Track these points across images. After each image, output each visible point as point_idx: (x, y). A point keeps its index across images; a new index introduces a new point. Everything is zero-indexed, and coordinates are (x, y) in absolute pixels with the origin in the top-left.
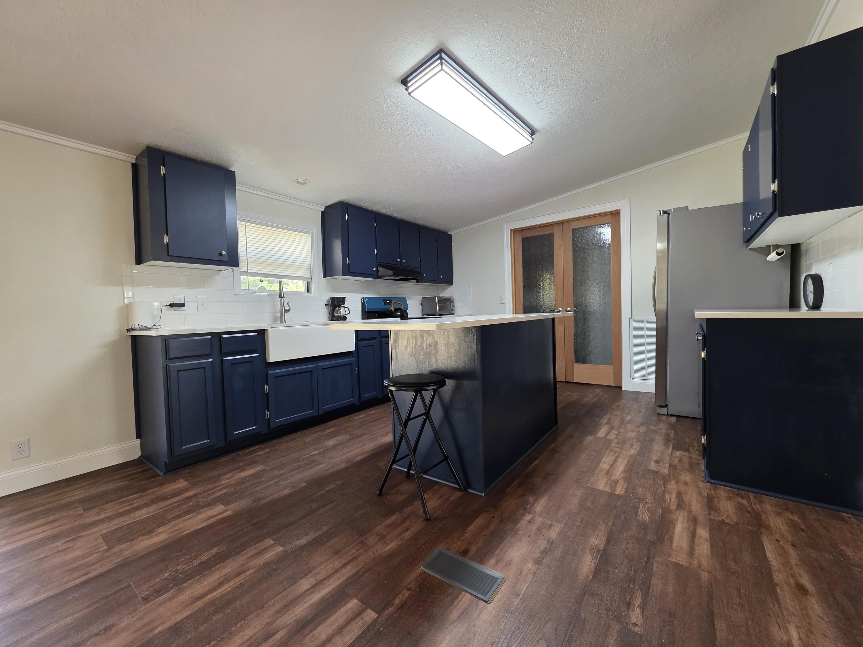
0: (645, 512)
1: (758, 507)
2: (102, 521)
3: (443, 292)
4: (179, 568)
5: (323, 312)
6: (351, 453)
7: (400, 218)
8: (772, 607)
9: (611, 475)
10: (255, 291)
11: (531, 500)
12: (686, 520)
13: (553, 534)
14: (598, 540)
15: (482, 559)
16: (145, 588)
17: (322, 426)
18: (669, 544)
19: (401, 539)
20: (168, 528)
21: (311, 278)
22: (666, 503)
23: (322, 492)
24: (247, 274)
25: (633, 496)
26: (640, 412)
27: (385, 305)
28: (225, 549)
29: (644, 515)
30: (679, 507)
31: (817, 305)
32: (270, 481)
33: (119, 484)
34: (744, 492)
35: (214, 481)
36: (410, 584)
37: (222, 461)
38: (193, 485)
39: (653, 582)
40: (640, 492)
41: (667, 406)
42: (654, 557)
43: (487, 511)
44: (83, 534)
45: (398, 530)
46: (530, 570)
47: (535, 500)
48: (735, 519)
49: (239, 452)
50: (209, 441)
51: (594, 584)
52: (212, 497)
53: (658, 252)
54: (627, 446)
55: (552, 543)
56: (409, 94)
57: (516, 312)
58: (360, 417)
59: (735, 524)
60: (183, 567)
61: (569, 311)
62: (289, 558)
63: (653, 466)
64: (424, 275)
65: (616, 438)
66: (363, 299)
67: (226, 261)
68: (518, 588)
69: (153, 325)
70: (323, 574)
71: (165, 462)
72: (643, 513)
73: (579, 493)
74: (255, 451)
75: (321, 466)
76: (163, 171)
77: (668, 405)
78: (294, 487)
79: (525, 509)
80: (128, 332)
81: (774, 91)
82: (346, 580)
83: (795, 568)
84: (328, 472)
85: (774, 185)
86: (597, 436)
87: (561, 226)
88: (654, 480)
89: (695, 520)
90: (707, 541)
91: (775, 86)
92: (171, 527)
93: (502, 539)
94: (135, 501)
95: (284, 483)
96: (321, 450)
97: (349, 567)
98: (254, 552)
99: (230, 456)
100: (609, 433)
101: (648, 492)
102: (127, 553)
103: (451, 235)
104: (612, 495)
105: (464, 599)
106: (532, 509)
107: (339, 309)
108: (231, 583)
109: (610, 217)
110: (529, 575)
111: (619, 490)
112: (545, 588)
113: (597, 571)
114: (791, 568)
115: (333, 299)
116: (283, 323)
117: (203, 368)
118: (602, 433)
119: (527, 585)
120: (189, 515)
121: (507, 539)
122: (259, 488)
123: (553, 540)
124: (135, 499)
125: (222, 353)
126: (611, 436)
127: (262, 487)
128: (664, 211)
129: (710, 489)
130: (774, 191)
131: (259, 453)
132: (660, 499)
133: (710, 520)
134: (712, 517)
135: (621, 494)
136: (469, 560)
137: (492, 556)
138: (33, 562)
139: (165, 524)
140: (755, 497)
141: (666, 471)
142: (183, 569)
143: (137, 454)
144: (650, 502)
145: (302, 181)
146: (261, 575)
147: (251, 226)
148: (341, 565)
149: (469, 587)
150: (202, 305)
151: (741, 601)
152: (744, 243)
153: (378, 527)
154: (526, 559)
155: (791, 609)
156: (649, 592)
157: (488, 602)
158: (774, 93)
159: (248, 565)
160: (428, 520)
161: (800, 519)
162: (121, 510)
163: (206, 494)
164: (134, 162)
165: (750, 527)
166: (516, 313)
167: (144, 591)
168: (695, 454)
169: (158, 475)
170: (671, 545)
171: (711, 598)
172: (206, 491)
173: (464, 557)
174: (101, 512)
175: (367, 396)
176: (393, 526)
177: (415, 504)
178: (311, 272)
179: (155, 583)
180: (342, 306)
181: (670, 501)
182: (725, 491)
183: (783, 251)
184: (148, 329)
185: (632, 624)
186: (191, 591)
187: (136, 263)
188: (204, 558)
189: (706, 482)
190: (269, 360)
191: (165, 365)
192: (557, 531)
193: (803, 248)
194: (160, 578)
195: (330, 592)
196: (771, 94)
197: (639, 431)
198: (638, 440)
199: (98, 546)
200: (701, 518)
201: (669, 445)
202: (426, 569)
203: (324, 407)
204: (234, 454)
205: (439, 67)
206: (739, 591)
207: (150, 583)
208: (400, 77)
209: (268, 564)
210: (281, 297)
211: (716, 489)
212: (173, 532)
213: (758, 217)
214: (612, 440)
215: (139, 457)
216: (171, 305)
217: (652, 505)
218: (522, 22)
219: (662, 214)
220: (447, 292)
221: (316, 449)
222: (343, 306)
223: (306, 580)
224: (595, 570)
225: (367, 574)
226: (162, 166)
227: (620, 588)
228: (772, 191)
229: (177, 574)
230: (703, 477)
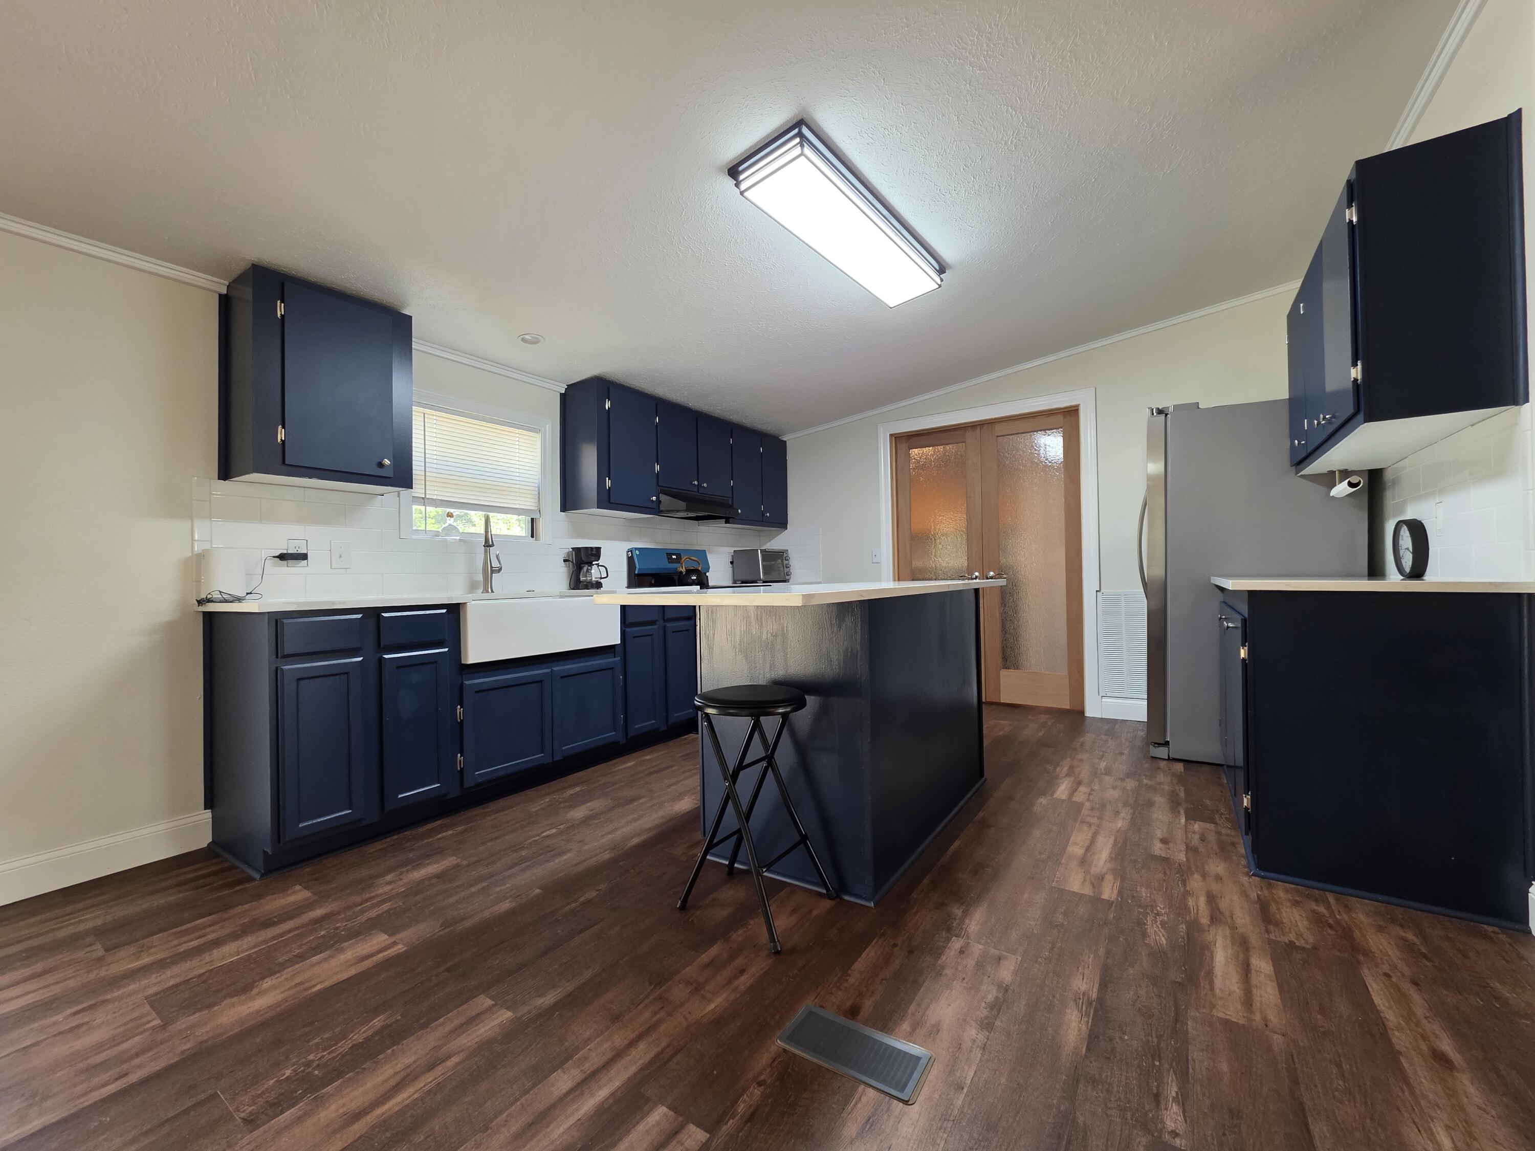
0: (1157, 930)
1: (1346, 917)
2: (145, 970)
3: (770, 541)
4: (311, 1057)
5: (560, 574)
6: (619, 833)
7: (699, 410)
8: (1400, 1094)
9: (1090, 866)
10: (437, 534)
11: (958, 912)
12: (1228, 941)
13: (1006, 972)
14: (1086, 983)
15: (886, 1023)
16: (246, 1098)
17: (558, 784)
18: (1207, 987)
19: (734, 990)
20: (280, 979)
21: (540, 511)
22: (1191, 913)
23: (574, 905)
24: (424, 501)
25: (1132, 901)
26: (1121, 754)
27: (669, 562)
28: (400, 1017)
29: (1158, 936)
30: (1214, 920)
31: (1418, 572)
32: (471, 886)
33: (172, 898)
34: (1317, 892)
35: (363, 889)
36: (760, 1073)
37: (374, 850)
38: (322, 898)
39: (1192, 1055)
40: (1144, 895)
41: (1167, 744)
42: (1186, 1009)
43: (882, 935)
44: (109, 997)
45: (726, 973)
46: (974, 1041)
47: (966, 913)
48: (1311, 939)
49: (406, 833)
50: (350, 811)
51: (1091, 1062)
52: (362, 918)
53: (1150, 478)
54: (1108, 814)
55: (1006, 990)
56: (742, 193)
57: (899, 578)
58: (626, 765)
59: (1312, 948)
60: (319, 1056)
61: (991, 578)
62: (526, 1031)
63: (1158, 848)
64: (739, 511)
65: (1088, 800)
66: (631, 551)
67: (390, 478)
68: (958, 1075)
69: (247, 594)
70: (595, 1060)
71: (265, 852)
72: (1155, 932)
73: (1040, 898)
74: (437, 831)
75: (565, 857)
76: (280, 310)
77: (1168, 742)
78: (518, 896)
79: (949, 929)
80: (199, 606)
81: (1352, 217)
82: (641, 1069)
83: (1424, 1021)
84: (580, 869)
85: (1355, 369)
86: (1054, 797)
87: (978, 430)
88: (1165, 873)
89: (1245, 943)
90: (1270, 980)
91: (1354, 209)
92: (286, 979)
93: (917, 985)
94: (209, 930)
95: (498, 889)
96: (562, 827)
97: (642, 1046)
98: (457, 1022)
99: (388, 840)
100: (1074, 791)
101: (1158, 894)
102: (204, 1032)
103: (786, 442)
104: (1096, 900)
105: (864, 1099)
106: (962, 929)
107: (589, 568)
108: (420, 1084)
109: (1060, 417)
110: (974, 1050)
111: (1109, 892)
112: (1006, 1073)
113: (1093, 1038)
114: (1418, 1024)
115: (577, 550)
116: (487, 592)
117: (344, 673)
118: (1062, 790)
119: (974, 1068)
120: (322, 955)
121: (925, 984)
122: (452, 900)
123: (1007, 985)
124: (210, 926)
125: (382, 645)
126: (1079, 797)
127: (457, 897)
128: (1158, 408)
129: (1262, 888)
130: (1356, 380)
131: (444, 834)
132: (1180, 908)
133: (1270, 941)
134: (1272, 937)
135: (1112, 899)
136: (862, 1025)
137: (903, 1016)
138: (8, 1055)
139: (275, 973)
140: (1337, 900)
141: (1182, 857)
142: (320, 1059)
143: (204, 839)
144: (1163, 912)
145: (530, 338)
146: (476, 1067)
147: (434, 415)
148: (626, 1042)
149: (871, 1076)
150: (340, 556)
151: (1346, 1084)
152: (1291, 466)
153: (687, 969)
154: (965, 1020)
155: (1431, 1096)
156: (1188, 1072)
157: (909, 1103)
158: (1352, 221)
159: (448, 1046)
160: (777, 953)
161: (1417, 937)
162: (182, 949)
163: (349, 914)
164: (225, 292)
165: (1338, 954)
166: (899, 580)
167: (244, 1105)
168: (1225, 827)
169: (250, 879)
170: (1212, 989)
171: (1295, 1082)
172: (349, 908)
173: (852, 1020)
174: (142, 951)
175: (639, 726)
176: (715, 965)
177: (750, 924)
178: (539, 501)
179: (267, 1089)
180: (594, 563)
181: (1198, 910)
182: (1287, 891)
183: (1360, 482)
184: (239, 600)
185: (1169, 1133)
186: (341, 1102)
187: (219, 477)
188: (358, 1036)
189: (1253, 875)
190: (466, 660)
191: (274, 669)
192: (1012, 968)
193: (1388, 476)
194: (275, 1079)
195: (612, 1094)
196: (1347, 221)
197: (1124, 788)
198: (1126, 804)
199: (145, 1020)
200: (1254, 939)
201: (1179, 812)
202: (789, 1044)
203: (564, 748)
204: (396, 837)
205: (798, 150)
206: (1339, 1066)
207: (255, 1089)
208: (727, 164)
209: (485, 1045)
210: (488, 545)
211: (1270, 887)
212: (290, 989)
213: (1324, 422)
214: (1082, 804)
215: (208, 845)
216: (282, 557)
217: (1167, 917)
218: (942, 83)
219: (1155, 414)
220: (777, 542)
221: (552, 825)
222: (597, 562)
223: (564, 1072)
224: (1090, 1036)
225: (679, 1057)
226: (279, 302)
227: (1138, 1067)
228: (1352, 379)
229: (310, 1069)
230: (1245, 867)
